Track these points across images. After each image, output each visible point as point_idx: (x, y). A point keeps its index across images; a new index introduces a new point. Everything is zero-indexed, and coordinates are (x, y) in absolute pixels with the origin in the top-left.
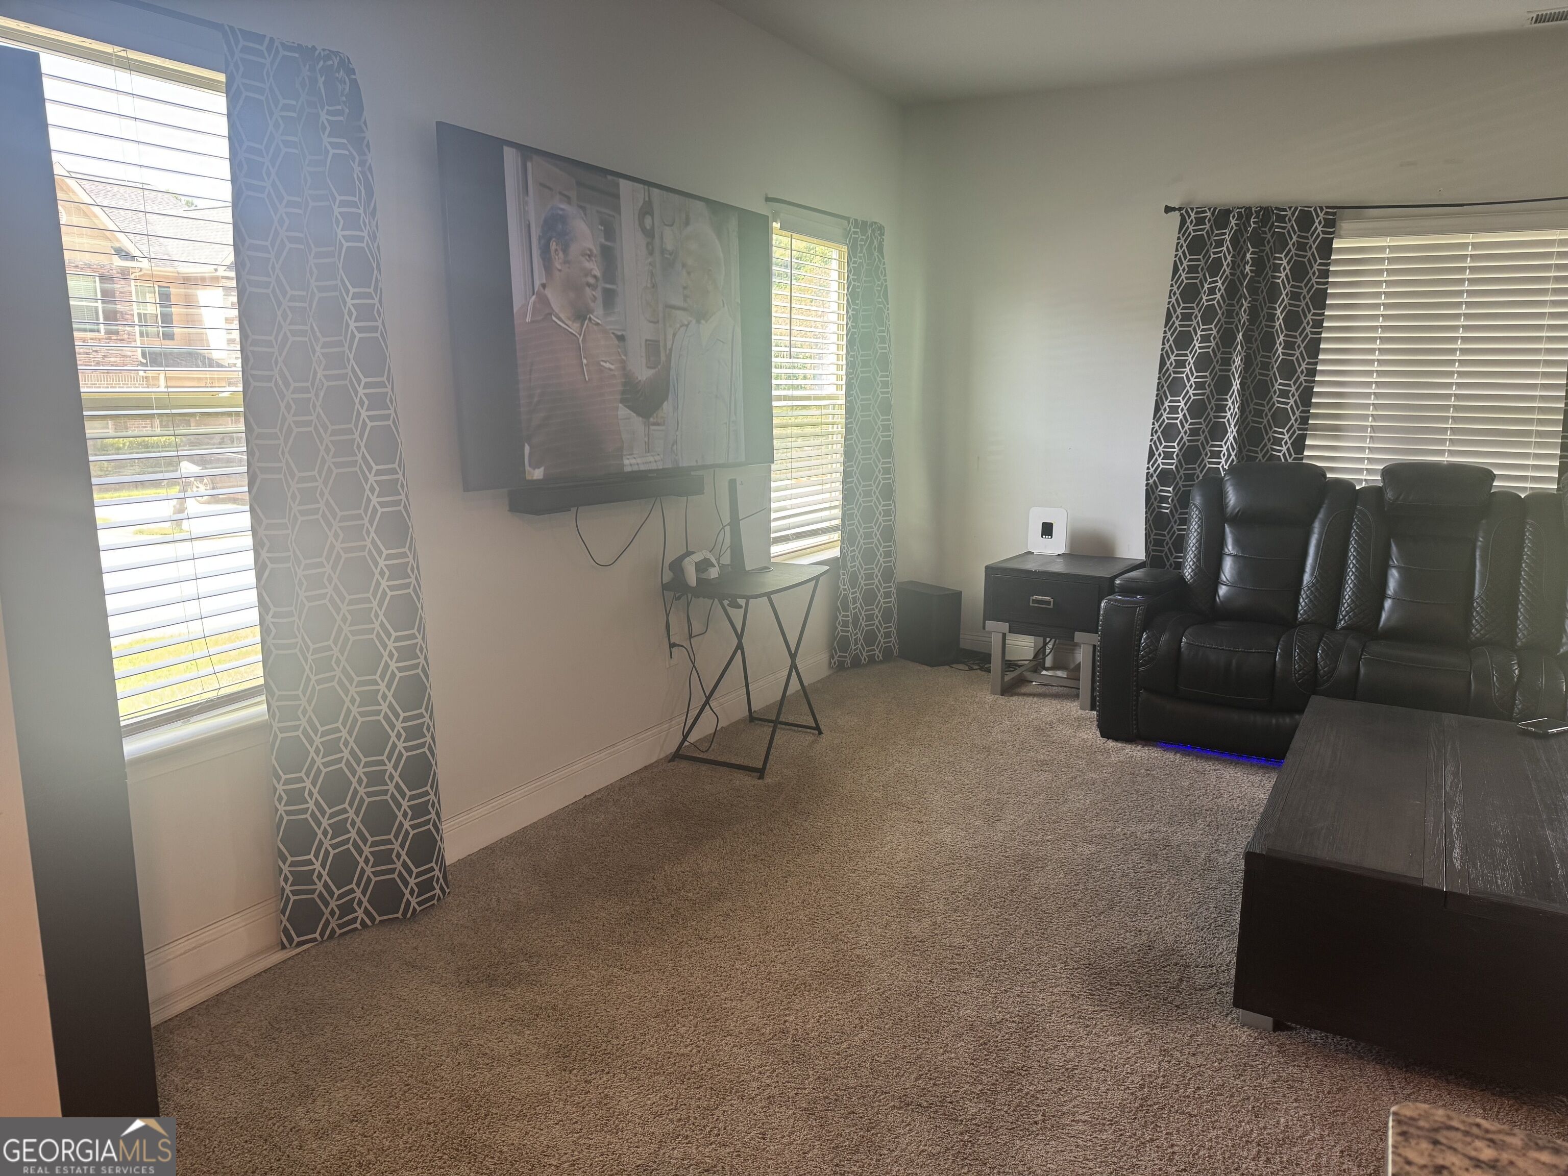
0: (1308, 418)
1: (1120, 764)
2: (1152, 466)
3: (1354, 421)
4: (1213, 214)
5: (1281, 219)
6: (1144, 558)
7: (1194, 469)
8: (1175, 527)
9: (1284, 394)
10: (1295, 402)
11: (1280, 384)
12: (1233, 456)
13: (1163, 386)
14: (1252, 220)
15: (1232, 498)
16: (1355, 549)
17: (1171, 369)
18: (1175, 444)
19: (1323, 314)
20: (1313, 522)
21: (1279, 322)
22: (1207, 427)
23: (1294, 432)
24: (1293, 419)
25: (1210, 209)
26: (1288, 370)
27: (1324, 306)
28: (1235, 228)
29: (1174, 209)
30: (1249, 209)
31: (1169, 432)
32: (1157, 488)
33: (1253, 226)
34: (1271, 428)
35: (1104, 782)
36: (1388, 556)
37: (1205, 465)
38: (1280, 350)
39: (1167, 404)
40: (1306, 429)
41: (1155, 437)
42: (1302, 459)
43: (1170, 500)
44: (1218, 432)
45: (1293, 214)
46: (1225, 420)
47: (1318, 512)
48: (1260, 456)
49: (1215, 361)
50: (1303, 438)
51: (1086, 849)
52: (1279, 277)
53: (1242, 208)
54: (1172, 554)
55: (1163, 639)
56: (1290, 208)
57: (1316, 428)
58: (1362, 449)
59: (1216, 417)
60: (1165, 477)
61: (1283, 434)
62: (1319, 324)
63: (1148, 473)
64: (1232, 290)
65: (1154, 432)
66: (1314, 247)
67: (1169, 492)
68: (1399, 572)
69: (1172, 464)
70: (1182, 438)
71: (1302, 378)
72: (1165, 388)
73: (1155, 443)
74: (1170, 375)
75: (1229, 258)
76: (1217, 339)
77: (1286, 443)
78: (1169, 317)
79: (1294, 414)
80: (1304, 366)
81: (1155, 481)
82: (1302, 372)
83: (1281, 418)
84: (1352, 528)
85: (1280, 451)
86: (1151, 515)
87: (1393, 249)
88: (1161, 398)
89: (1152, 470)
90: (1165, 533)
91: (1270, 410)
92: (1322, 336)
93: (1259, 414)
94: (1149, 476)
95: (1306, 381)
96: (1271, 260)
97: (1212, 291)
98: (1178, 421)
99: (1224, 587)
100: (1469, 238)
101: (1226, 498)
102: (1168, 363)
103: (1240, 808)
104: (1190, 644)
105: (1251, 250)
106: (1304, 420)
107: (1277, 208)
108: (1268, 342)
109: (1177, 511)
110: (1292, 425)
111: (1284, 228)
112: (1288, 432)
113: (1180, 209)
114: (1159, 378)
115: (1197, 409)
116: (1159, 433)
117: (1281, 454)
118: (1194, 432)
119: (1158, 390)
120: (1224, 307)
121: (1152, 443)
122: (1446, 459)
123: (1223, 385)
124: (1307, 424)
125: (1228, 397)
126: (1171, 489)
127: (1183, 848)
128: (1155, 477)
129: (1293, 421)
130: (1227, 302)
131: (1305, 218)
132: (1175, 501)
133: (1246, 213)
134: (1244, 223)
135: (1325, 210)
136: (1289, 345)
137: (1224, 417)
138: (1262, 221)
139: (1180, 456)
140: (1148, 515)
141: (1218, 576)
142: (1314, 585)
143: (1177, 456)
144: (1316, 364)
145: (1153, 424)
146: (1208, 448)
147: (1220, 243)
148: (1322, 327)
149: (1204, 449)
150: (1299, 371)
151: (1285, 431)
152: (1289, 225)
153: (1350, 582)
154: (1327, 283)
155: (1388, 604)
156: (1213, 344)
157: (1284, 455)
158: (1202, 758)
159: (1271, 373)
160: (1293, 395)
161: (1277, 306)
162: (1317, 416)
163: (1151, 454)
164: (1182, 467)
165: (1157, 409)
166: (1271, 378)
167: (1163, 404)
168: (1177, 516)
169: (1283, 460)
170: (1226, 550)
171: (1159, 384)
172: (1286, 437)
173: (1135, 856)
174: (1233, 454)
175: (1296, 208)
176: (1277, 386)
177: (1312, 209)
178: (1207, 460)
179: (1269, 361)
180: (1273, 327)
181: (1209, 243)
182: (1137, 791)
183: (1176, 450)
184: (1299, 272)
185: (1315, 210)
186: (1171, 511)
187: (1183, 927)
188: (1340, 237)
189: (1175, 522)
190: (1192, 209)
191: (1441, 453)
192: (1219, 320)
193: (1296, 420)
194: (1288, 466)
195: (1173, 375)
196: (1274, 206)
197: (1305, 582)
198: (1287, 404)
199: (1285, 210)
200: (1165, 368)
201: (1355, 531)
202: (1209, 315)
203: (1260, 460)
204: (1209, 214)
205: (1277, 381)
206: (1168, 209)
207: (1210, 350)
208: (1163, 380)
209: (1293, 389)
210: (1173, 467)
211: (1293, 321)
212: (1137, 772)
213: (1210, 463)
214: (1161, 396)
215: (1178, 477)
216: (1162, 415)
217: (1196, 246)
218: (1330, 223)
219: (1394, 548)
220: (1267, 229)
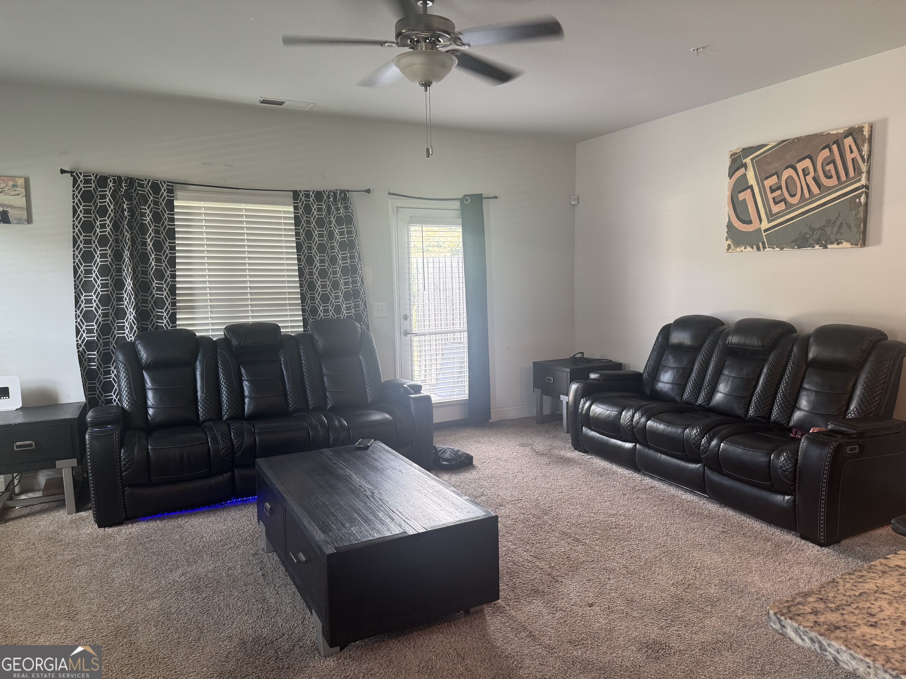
0: (175, 303)
1: (127, 541)
2: (80, 339)
3: (201, 303)
4: (96, 177)
5: (141, 186)
6: (85, 401)
7: (109, 338)
8: (102, 377)
9: (160, 289)
10: (167, 293)
11: (156, 283)
12: (135, 328)
13: (78, 286)
14: (123, 185)
15: (144, 355)
16: (223, 374)
17: (82, 275)
18: (94, 324)
19: (175, 243)
20: (196, 362)
21: (150, 246)
22: (113, 311)
23: (169, 311)
24: (167, 303)
25: (93, 175)
26: (160, 275)
27: (174, 238)
28: (113, 188)
29: (67, 172)
30: (120, 178)
31: (88, 316)
32: (85, 353)
33: (125, 188)
34: (154, 310)
35: (127, 555)
36: (241, 375)
37: (115, 335)
38: (153, 263)
39: (83, 298)
40: (176, 309)
41: (79, 320)
42: (176, 326)
43: (96, 360)
44: (121, 314)
45: (148, 184)
46: (124, 306)
47: (197, 356)
48: (150, 327)
49: (112, 270)
50: (174, 314)
51: (155, 604)
52: (146, 220)
53: (115, 177)
54: (102, 395)
55: (136, 450)
56: (146, 180)
57: (181, 308)
58: (207, 318)
59: (117, 305)
60: (90, 345)
61: (163, 312)
62: (173, 248)
63: (77, 344)
64: (116, 226)
65: (77, 316)
66: (163, 204)
67: (94, 355)
68: (249, 383)
69: (94, 336)
70: (98, 319)
71: (169, 280)
72: (80, 287)
73: (79, 323)
74: (82, 279)
75: (112, 207)
76: (112, 256)
77: (165, 318)
78: (75, 242)
79: (167, 301)
80: (168, 273)
81: (83, 349)
82: (168, 276)
83: (160, 303)
84: (218, 362)
85: (163, 323)
86: (84, 372)
87: (206, 208)
88: (78, 294)
89: (80, 342)
90: (96, 382)
91: (152, 299)
92: (177, 255)
93: (145, 301)
94: (78, 346)
95: (171, 281)
96: (139, 209)
97: (103, 226)
98: (93, 309)
99: (151, 409)
100: (242, 206)
101: (140, 355)
102: (80, 271)
103: (220, 539)
104: (154, 449)
105: (126, 203)
106: (174, 304)
107: (137, 179)
108: (145, 258)
109: (101, 366)
110: (167, 307)
111: (144, 191)
112: (165, 311)
113: (71, 172)
114: (75, 281)
115: (104, 300)
116: (81, 317)
117: (163, 325)
118: (105, 315)
119: (75, 289)
120: (113, 237)
121: (77, 324)
122: (250, 320)
123: (119, 285)
124: (176, 306)
125: (123, 292)
126: (95, 353)
127: (209, 575)
128: (83, 346)
129: (167, 304)
130: (115, 233)
131: (156, 187)
132: (100, 360)
133: (118, 180)
134: (117, 186)
135: (167, 183)
136: (158, 260)
137: (123, 304)
138: (129, 185)
139: (99, 331)
140: (82, 371)
141: (146, 403)
142: (205, 398)
143: (97, 331)
144: (175, 271)
145: (76, 311)
146: (115, 325)
147: (103, 197)
148: (175, 250)
149: (113, 325)
150: (166, 275)
151: (163, 311)
152: (147, 190)
153: (224, 393)
154: (174, 225)
155: (247, 400)
156: (109, 259)
157: (165, 325)
158: (173, 518)
159: (150, 277)
160: (165, 290)
161: (147, 237)
162: (180, 301)
163: (78, 332)
164: (100, 338)
165: (77, 302)
166: (150, 280)
167: (80, 298)
168: (102, 370)
169: (165, 329)
170: (147, 386)
171: (75, 285)
172: (165, 314)
173: (188, 594)
174: (135, 327)
175: (149, 181)
176: (154, 285)
177: (159, 182)
178: (116, 332)
179: (147, 269)
180: (147, 249)
181: (96, 196)
182: (153, 553)
183: (95, 327)
184: (157, 218)
185: (161, 182)
186: (98, 367)
187: (250, 621)
188: (177, 199)
189: (101, 374)
190: (81, 174)
191: (248, 317)
192: (111, 244)
193: (169, 304)
194: (168, 332)
195: (84, 279)
196: (135, 178)
197: (199, 397)
198: (163, 295)
199: (143, 181)
200: (78, 274)
201: (220, 364)
202: (103, 241)
203: (150, 330)
204: (93, 178)
205: (154, 282)
206: (63, 171)
207: (108, 263)
208: (78, 283)
209: (165, 286)
210: (95, 338)
211: (158, 246)
212: (143, 542)
213: (118, 334)
214: (78, 293)
215: (99, 345)
216: (80, 305)
217: (87, 196)
218: (171, 191)
219: (243, 371)
220: (133, 191)
